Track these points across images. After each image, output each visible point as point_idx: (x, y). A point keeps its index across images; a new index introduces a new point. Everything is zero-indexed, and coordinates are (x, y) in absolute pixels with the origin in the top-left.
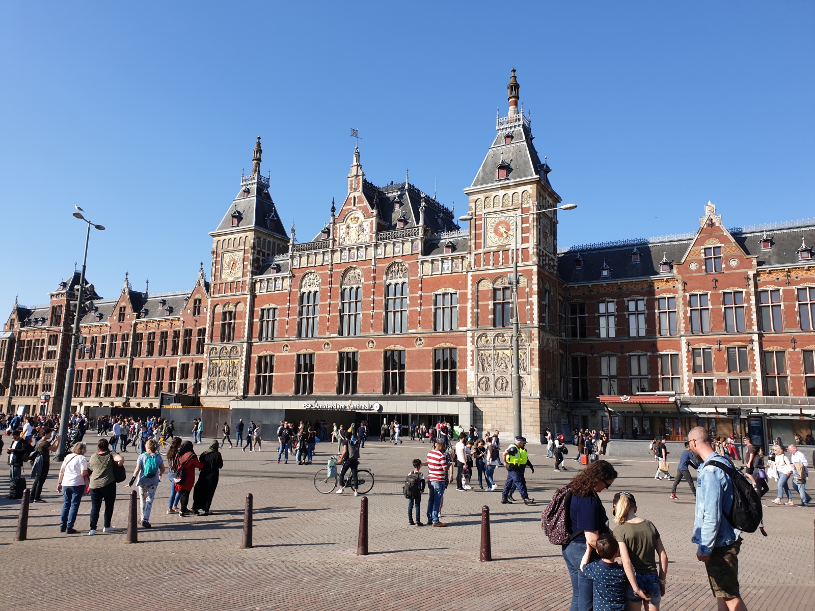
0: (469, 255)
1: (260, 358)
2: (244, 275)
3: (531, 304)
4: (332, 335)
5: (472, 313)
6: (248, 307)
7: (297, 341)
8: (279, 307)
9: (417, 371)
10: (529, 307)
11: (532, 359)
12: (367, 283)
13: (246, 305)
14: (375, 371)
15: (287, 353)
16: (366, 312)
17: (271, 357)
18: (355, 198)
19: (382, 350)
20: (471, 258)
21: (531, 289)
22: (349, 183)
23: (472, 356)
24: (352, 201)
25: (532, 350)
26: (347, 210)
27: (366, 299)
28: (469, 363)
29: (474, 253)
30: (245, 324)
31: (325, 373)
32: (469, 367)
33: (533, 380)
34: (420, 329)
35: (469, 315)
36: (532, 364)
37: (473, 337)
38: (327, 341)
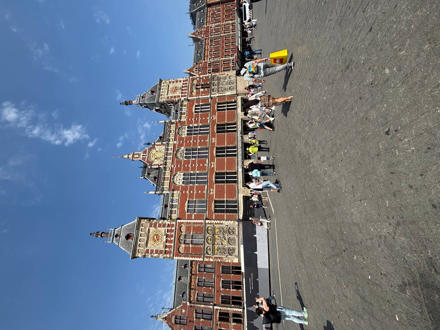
0: (181, 99)
1: (216, 211)
2: (164, 226)
3: (203, 77)
4: (207, 162)
5: (204, 95)
6: (184, 221)
7: (208, 185)
8: (188, 199)
9: (226, 117)
10: (204, 77)
11: (223, 74)
12: (184, 145)
13: (183, 223)
14: (226, 137)
15: (214, 190)
16: (198, 144)
17: (216, 202)
18: (143, 156)
19: (216, 134)
20: (183, 99)
21: (198, 77)
22: (135, 159)
23: (220, 94)
24: (144, 157)
25: (219, 75)
26: (147, 159)
27: (192, 145)
28: (223, 94)
29: (181, 98)
30: (194, 223)
31: (226, 165)
32: (225, 94)
33: (230, 73)
34: (208, 118)
35: (205, 96)
36: (225, 74)
37: (213, 94)
38: (210, 165)
